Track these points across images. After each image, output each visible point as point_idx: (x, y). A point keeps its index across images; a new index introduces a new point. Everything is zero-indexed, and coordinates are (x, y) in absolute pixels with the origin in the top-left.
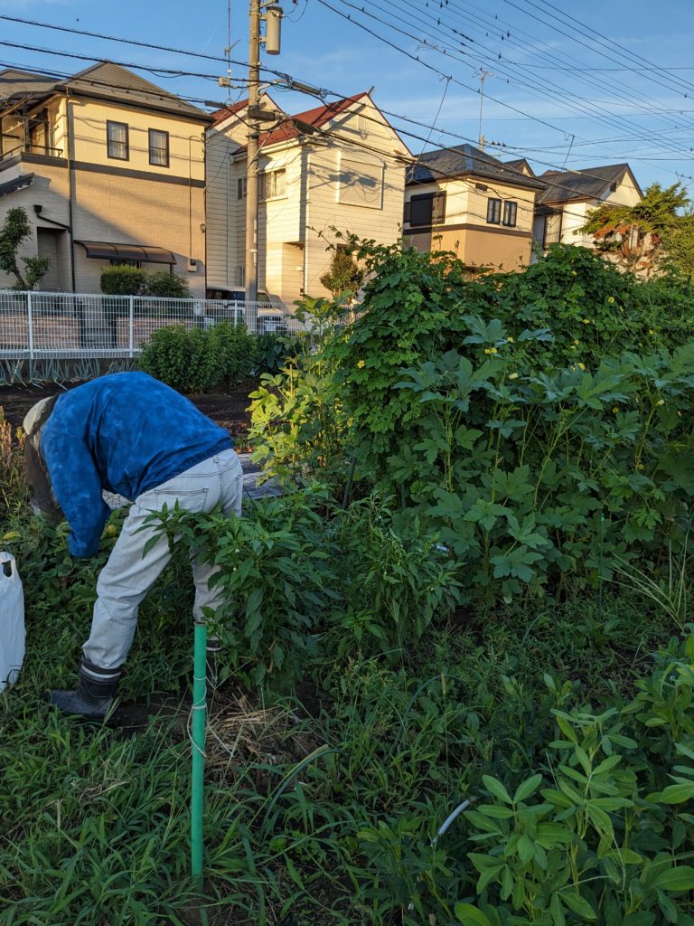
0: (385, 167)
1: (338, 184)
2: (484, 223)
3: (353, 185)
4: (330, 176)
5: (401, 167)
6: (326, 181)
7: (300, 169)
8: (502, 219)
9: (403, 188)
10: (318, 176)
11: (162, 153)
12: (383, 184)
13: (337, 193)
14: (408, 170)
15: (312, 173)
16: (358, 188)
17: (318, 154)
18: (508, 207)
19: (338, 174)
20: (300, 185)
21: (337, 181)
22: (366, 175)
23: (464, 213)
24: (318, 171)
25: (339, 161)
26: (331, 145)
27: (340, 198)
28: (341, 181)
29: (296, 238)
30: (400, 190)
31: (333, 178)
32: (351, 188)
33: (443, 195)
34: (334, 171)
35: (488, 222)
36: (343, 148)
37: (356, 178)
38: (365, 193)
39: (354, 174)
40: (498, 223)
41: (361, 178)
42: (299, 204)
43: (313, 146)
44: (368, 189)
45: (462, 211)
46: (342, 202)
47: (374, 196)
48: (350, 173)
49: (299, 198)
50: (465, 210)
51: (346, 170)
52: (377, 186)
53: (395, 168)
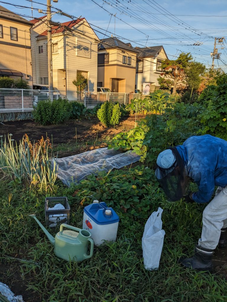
0: (91, 44)
1: (76, 49)
2: (121, 64)
3: (81, 50)
4: (74, 46)
5: (96, 44)
6: (73, 48)
7: (63, 43)
8: (127, 63)
9: (97, 51)
10: (70, 46)
11: (15, 36)
12: (91, 49)
13: (76, 53)
14: (98, 45)
15: (68, 45)
16: (83, 51)
17: (70, 38)
18: (128, 59)
19: (76, 46)
20: (63, 49)
21: (76, 48)
22: (85, 47)
23: (116, 60)
24: (70, 44)
25: (76, 41)
26: (74, 35)
27: (77, 54)
28: (77, 48)
29: (63, 68)
30: (96, 52)
31: (75, 47)
32: (81, 51)
33: (108, 54)
34: (75, 45)
35: (123, 63)
36: (78, 37)
37: (82, 47)
38: (85, 53)
39: (82, 46)
40: (126, 64)
41: (84, 48)
42: (63, 56)
43: (68, 36)
44: (86, 51)
45: (115, 60)
46: (78, 55)
47: (88, 54)
48: (80, 46)
49: (63, 54)
50: (116, 59)
51: (79, 45)
52: (89, 50)
53: (94, 45)
